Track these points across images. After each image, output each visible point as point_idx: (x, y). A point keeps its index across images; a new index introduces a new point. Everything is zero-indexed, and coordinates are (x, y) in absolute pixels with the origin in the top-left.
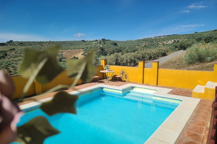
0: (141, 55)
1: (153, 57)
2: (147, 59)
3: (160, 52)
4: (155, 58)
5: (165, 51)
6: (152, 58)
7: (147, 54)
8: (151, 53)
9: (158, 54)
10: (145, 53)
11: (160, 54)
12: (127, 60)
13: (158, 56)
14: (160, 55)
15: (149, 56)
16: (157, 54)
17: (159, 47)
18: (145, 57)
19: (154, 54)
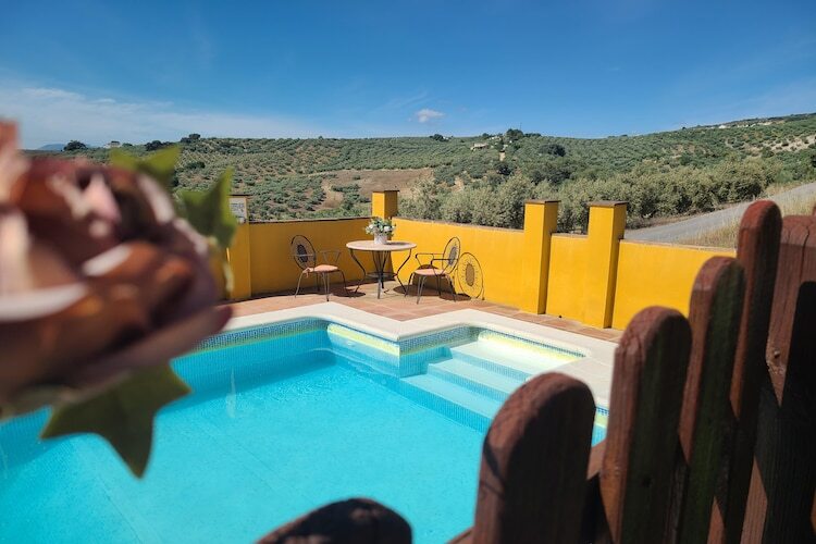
0: (640, 193)
1: (695, 199)
2: (668, 210)
3: (735, 179)
4: (706, 206)
5: (758, 176)
6: (690, 203)
7: (669, 188)
8: (689, 182)
9: (723, 189)
10: (662, 184)
11: (733, 189)
12: (569, 212)
13: (722, 200)
14: (733, 194)
15: (677, 197)
16: (718, 187)
17: (733, 160)
18: (658, 201)
19: (703, 187)
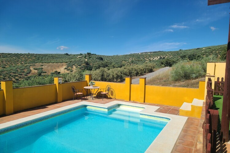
0: (128, 71)
1: (140, 72)
2: (134, 75)
3: (147, 67)
4: (142, 74)
5: (152, 67)
6: (138, 73)
7: (134, 70)
8: (138, 68)
9: (145, 70)
10: (132, 69)
11: (147, 69)
12: (113, 76)
13: (145, 72)
14: (147, 71)
15: (136, 72)
17: (146, 63)
18: (132, 73)
19: (141, 69)
